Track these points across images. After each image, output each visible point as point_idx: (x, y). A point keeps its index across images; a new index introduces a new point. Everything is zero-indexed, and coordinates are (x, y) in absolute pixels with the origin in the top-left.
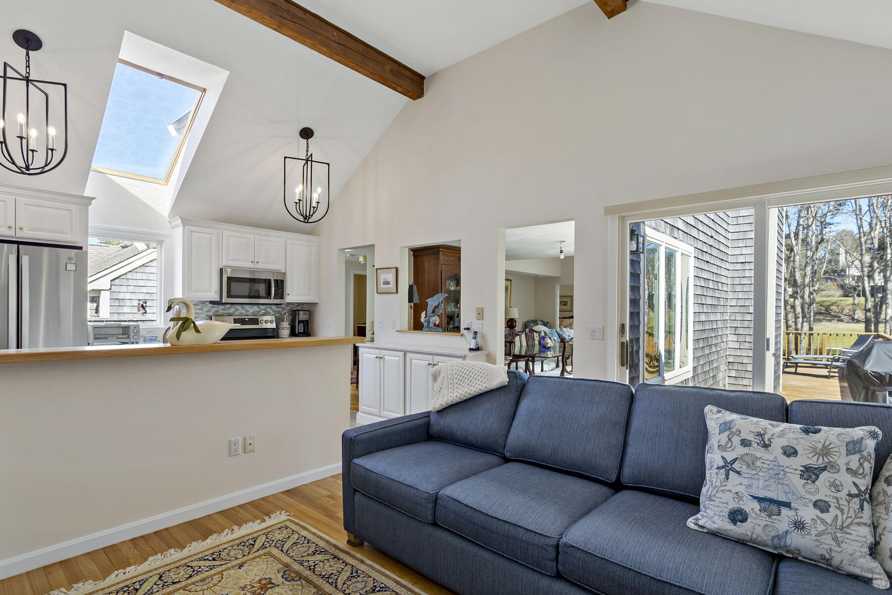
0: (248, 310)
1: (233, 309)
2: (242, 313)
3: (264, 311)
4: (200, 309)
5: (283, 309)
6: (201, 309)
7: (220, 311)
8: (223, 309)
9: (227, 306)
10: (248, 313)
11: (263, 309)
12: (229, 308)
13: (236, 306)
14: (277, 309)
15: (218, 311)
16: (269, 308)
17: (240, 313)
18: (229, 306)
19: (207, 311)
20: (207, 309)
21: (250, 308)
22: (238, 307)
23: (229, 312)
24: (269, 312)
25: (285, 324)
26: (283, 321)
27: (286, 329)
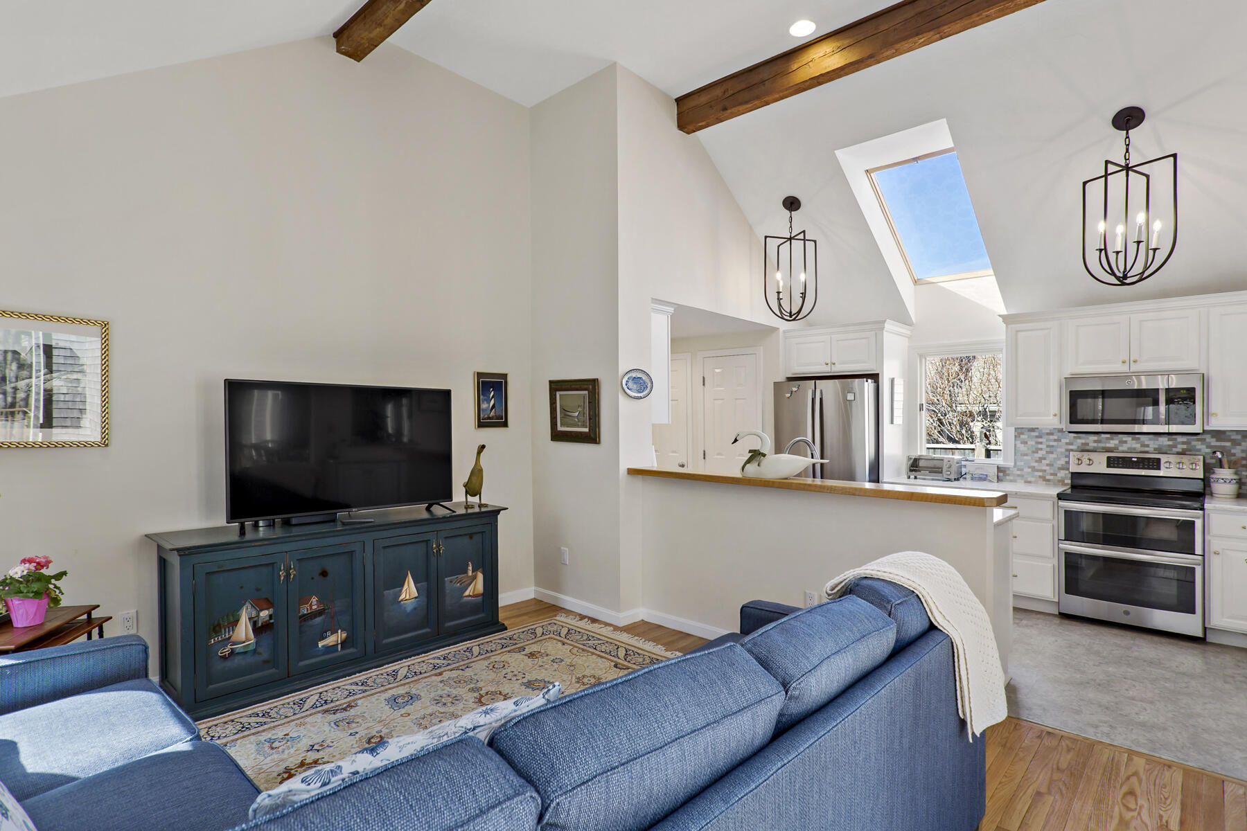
0: (1146, 443)
1: (1116, 442)
2: (1135, 449)
3: (1185, 447)
4: (1055, 440)
5: (1236, 444)
6: (1058, 440)
7: (1090, 445)
8: (1095, 441)
9: (1103, 436)
10: (1146, 449)
11: (1183, 443)
12: (1107, 438)
13: (1120, 436)
14: (1219, 444)
15: (1088, 444)
16: (1198, 440)
17: (1129, 448)
18: (1108, 436)
19: (1067, 444)
21: (1150, 439)
22: (1128, 438)
23: (1108, 445)
24: (1198, 447)
25: (1225, 473)
26: (1221, 466)
27: (1225, 482)
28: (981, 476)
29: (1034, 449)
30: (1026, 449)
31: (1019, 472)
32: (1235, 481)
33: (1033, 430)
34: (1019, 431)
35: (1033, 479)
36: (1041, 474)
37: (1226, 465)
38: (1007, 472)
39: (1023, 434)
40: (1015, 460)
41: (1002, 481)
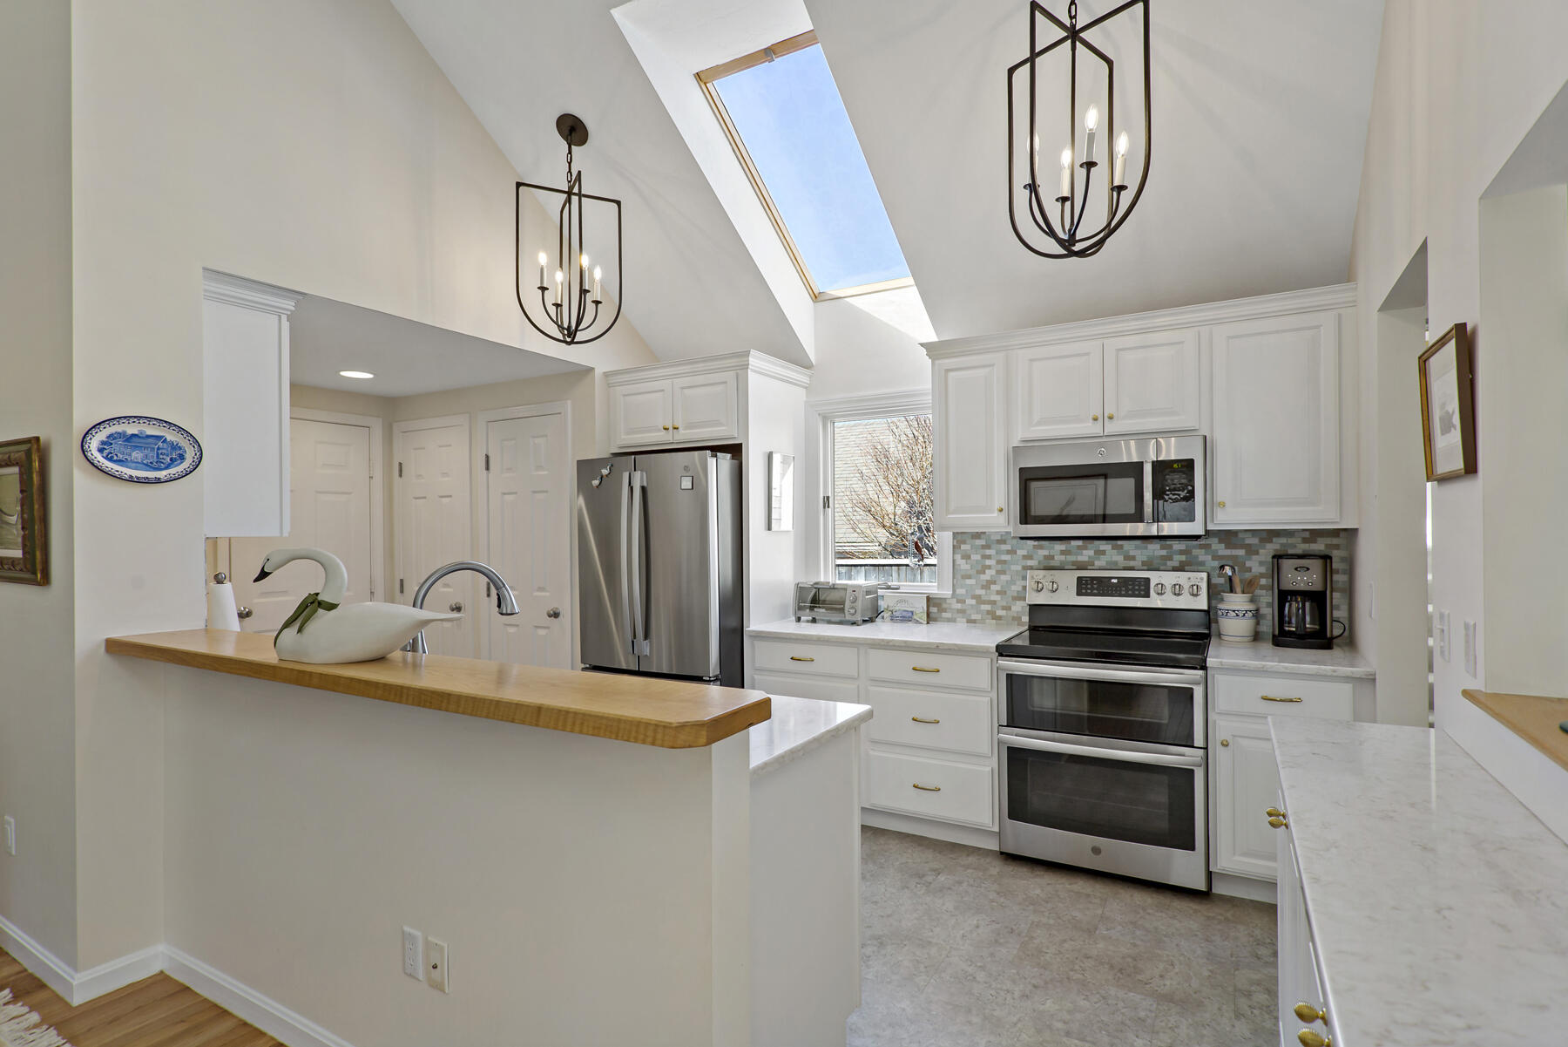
0: (1132, 553)
1: (1091, 553)
2: (1116, 563)
3: (1183, 558)
4: (1008, 552)
5: (1251, 551)
6: (1012, 552)
7: (1056, 558)
8: (1063, 553)
9: (1074, 543)
10: (1132, 563)
11: (1181, 552)
12: (1079, 547)
13: (1097, 542)
14: (1228, 552)
15: (1052, 557)
16: (1201, 547)
18: (1080, 543)
19: (1025, 557)
20: (1024, 552)
21: (1137, 548)
22: (1105, 546)
23: (1080, 558)
24: (1201, 558)
25: (1237, 601)
26: (1232, 590)
27: (1237, 615)
28: (904, 614)
29: (980, 568)
30: (968, 567)
31: (959, 606)
32: (1250, 614)
33: (977, 536)
34: (959, 537)
35: (978, 617)
36: (988, 607)
37: (1238, 589)
38: (944, 606)
39: (964, 542)
40: (953, 585)
41: (935, 620)
